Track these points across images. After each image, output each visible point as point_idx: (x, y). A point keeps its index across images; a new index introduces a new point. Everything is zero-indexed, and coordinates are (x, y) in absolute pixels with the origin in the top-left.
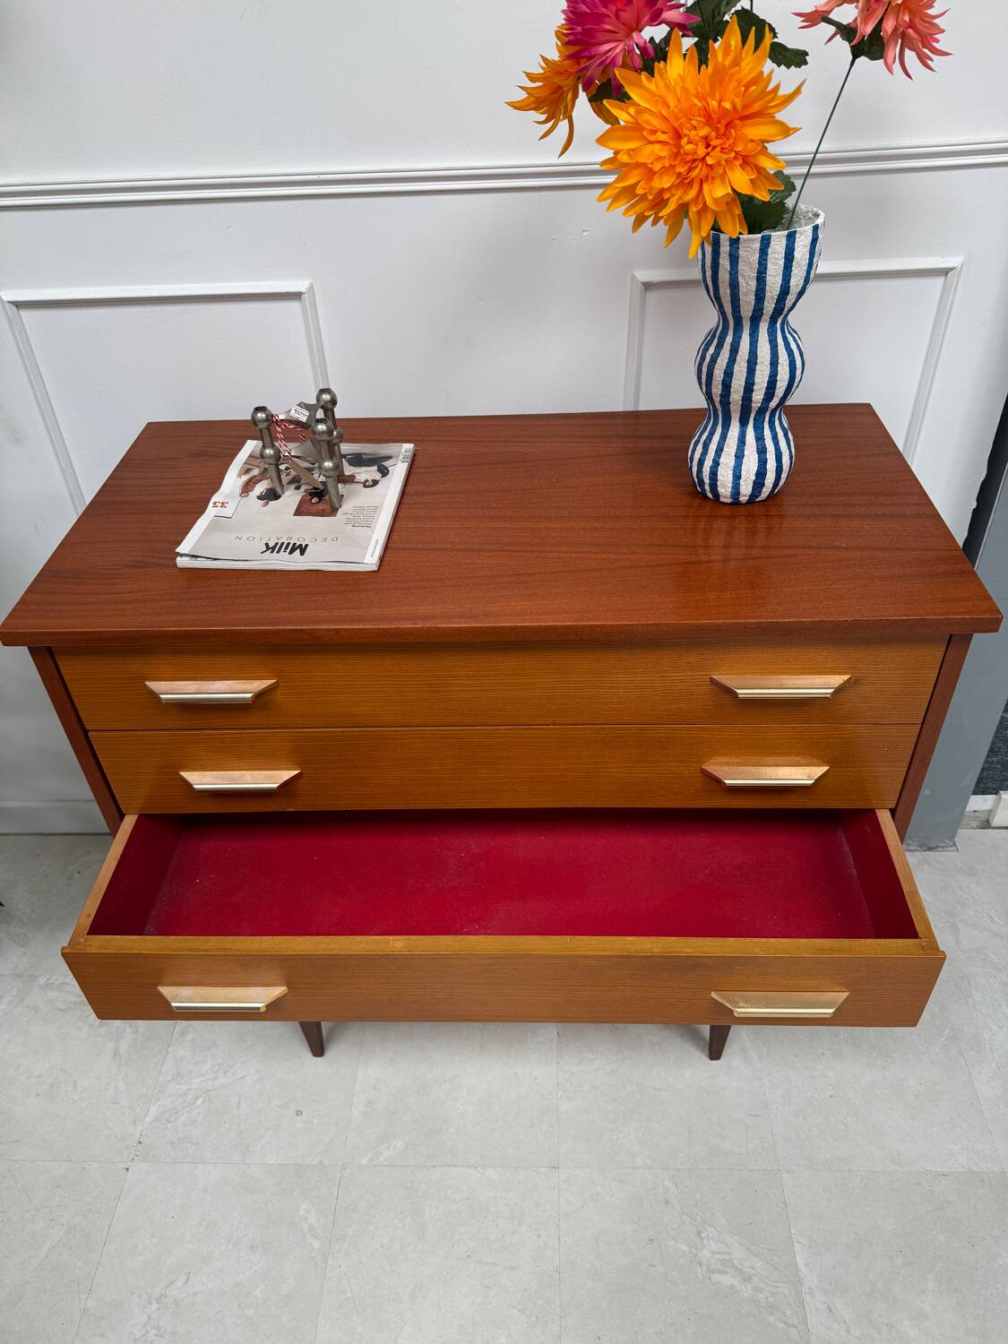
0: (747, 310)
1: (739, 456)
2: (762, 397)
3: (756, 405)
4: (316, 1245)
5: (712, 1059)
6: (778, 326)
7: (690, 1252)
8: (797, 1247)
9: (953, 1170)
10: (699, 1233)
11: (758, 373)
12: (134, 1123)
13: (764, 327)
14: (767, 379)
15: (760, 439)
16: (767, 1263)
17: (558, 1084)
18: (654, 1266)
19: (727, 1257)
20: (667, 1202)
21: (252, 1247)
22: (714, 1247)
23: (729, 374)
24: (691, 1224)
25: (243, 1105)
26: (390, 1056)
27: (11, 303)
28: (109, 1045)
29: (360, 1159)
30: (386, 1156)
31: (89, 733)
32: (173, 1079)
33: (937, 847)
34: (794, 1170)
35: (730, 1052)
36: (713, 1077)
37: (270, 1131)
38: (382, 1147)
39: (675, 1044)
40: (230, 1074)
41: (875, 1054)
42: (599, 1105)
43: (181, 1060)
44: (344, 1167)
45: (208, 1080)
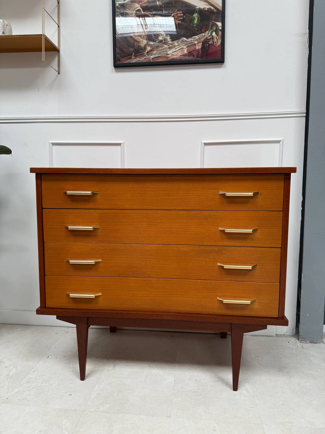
4: (67, 433)
5: (234, 391)
12: (7, 393)
17: (173, 394)
25: (50, 391)
26: (110, 382)
27: (51, 143)
28: (6, 373)
29: (91, 409)
30: (101, 409)
31: (43, 209)
32: (26, 382)
33: (317, 343)
34: (268, 424)
35: (241, 389)
36: (234, 396)
37: (58, 399)
38: (100, 406)
39: (220, 386)
40: (48, 383)
41: (299, 393)
42: (188, 400)
43: (31, 378)
44: (84, 411)
45: (39, 384)
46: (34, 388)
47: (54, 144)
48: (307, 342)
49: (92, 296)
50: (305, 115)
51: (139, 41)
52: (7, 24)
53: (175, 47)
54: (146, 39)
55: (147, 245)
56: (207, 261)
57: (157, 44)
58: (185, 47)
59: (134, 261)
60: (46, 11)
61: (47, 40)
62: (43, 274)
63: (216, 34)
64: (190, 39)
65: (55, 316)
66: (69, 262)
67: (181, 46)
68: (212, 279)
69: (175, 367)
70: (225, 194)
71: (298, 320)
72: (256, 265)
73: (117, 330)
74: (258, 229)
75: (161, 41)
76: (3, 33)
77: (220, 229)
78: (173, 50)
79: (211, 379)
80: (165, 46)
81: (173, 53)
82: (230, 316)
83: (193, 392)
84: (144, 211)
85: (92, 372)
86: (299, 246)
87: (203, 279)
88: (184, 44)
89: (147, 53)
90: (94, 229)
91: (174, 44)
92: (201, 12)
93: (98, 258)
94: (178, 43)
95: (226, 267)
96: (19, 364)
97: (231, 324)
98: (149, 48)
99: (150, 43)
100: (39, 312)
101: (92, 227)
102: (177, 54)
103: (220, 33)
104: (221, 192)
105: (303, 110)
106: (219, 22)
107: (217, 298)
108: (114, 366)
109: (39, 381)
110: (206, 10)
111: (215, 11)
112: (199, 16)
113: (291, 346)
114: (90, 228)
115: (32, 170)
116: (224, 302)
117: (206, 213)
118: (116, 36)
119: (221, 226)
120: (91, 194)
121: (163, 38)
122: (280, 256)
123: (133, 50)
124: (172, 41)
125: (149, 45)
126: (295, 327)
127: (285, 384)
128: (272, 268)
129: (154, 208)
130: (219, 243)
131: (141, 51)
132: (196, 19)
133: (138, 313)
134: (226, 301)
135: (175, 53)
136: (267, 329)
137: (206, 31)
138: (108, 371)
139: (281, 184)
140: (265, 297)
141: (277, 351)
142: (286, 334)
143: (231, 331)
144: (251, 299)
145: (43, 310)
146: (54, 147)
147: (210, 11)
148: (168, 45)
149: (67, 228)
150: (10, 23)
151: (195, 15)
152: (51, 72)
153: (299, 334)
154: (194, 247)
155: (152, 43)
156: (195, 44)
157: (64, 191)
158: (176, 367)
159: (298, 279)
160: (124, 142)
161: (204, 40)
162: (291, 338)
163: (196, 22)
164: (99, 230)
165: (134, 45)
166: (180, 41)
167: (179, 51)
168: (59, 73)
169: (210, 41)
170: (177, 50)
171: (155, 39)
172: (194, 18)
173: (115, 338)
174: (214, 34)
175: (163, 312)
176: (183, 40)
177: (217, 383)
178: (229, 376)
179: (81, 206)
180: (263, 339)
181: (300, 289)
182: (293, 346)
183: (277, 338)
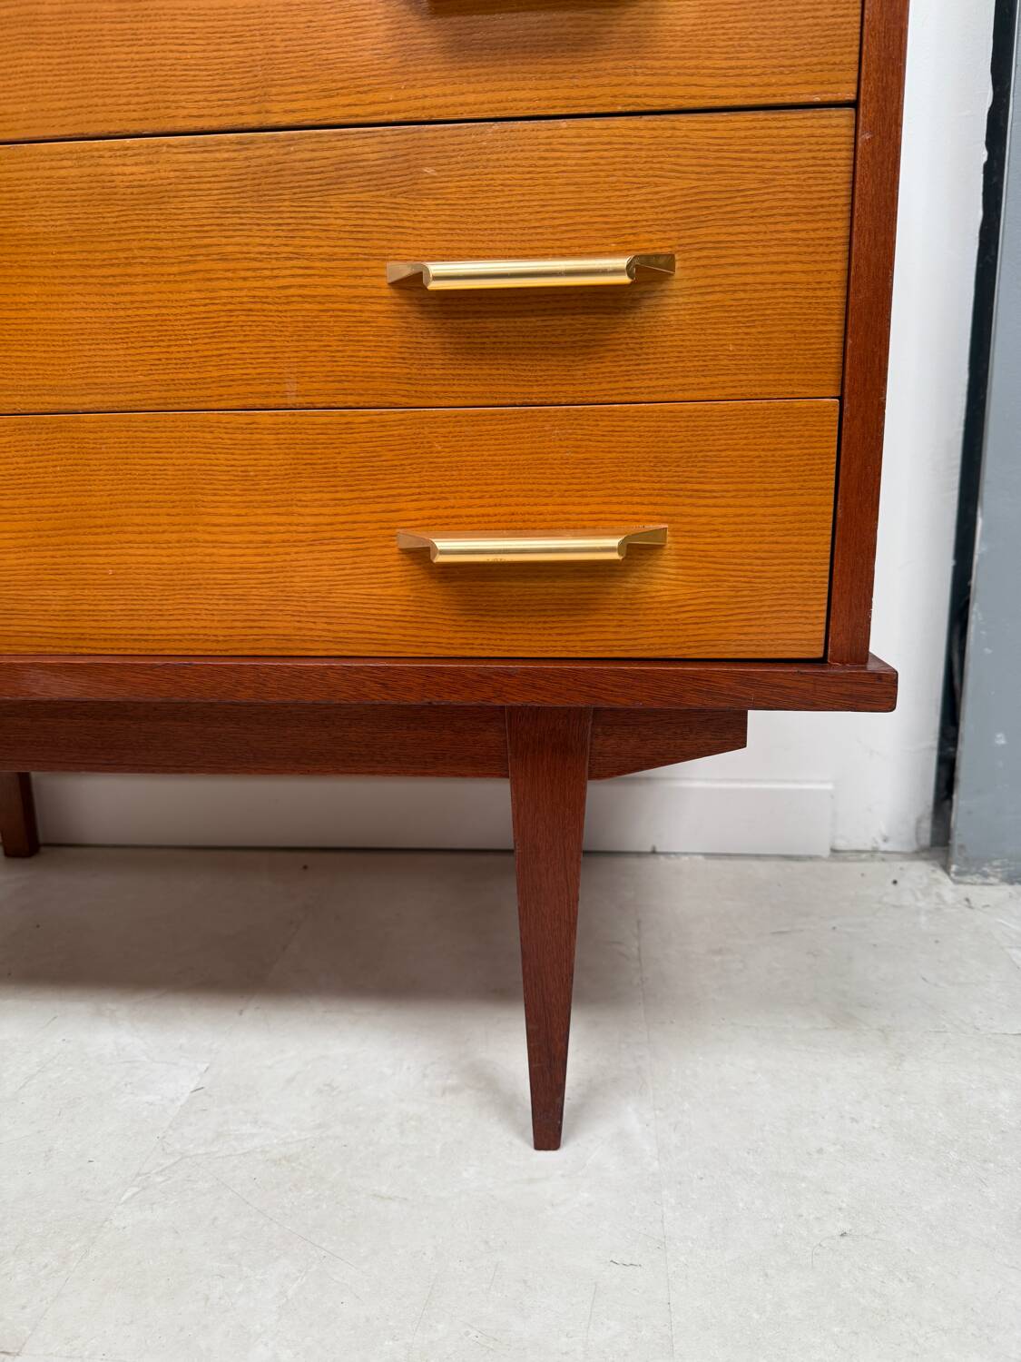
5: (536, 1148)
48: (992, 880)
56: (310, 257)
68: (351, 400)
87: (291, 401)
113: (907, 900)
116: (441, 558)
122: (848, 177)
126: (930, 811)
128: (785, 278)
134: (451, 549)
136: (743, 745)
140: (730, 511)
141: (834, 923)
142: (884, 847)
153: (948, 841)
158: (248, 1014)
162: (905, 864)
182: (917, 899)
183: (836, 866)
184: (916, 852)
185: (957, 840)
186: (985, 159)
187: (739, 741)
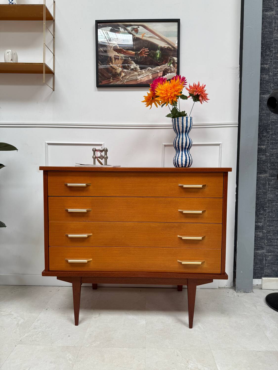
0: (181, 131)
1: (182, 156)
2: (185, 145)
3: (184, 147)
4: (71, 362)
5: (190, 328)
6: (187, 134)
7: (185, 366)
8: (217, 365)
9: (262, 350)
10: (188, 362)
11: (184, 141)
12: (20, 337)
13: (184, 134)
14: (185, 142)
15: (185, 154)
16: (209, 368)
17: (146, 332)
18: (174, 368)
19: (196, 367)
20: (178, 355)
21: (51, 362)
22: (192, 365)
23: (179, 141)
24: (185, 360)
25: (53, 334)
26: (97, 326)
27: (47, 143)
28: (16, 322)
29: (86, 345)
30: (94, 345)
31: (49, 197)
32: (33, 329)
33: (249, 292)
34: (215, 350)
35: (195, 327)
36: (190, 332)
37: (60, 339)
38: (93, 343)
39: (179, 325)
40: (50, 328)
41: (236, 328)
42: (157, 336)
43: (36, 325)
44: (81, 347)
45: (44, 329)
46: (40, 332)
47: (49, 144)
48: (242, 292)
49: (85, 261)
50: (238, 125)
51: (116, 68)
52: (14, 53)
53: (143, 74)
54: (121, 67)
55: (126, 223)
56: (170, 234)
57: (129, 71)
58: (150, 74)
59: (116, 235)
60: (46, 46)
61: (47, 67)
62: (48, 246)
63: (173, 65)
64: (154, 69)
65: (56, 277)
66: (67, 236)
67: (148, 73)
68: (173, 247)
69: (145, 313)
70: (182, 186)
71: (234, 276)
72: (205, 236)
73: (98, 288)
74: (205, 210)
75: (132, 69)
76: (12, 60)
77: (179, 210)
78: (142, 76)
79: (173, 320)
80: (135, 73)
81: (141, 79)
82: (187, 273)
83: (161, 330)
84: (124, 198)
85: (83, 320)
86: (235, 221)
87: (167, 247)
88: (149, 72)
89: (122, 77)
90: (87, 211)
91: (142, 71)
92: (162, 49)
93: (89, 233)
94: (145, 71)
95: (184, 238)
96: (25, 315)
97: (188, 279)
98: (123, 74)
99: (124, 70)
100: (44, 274)
101: (86, 210)
102: (144, 79)
103: (176, 65)
104: (180, 185)
105: (236, 122)
106: (175, 57)
107: (177, 260)
108: (99, 314)
109: (43, 327)
110: (165, 48)
111: (173, 49)
112: (160, 52)
113: (230, 296)
114: (84, 210)
115: (41, 168)
116: (182, 264)
117: (169, 199)
118: (99, 64)
119: (180, 209)
120: (86, 186)
121: (134, 67)
123: (111, 75)
124: (141, 69)
125: (124, 72)
126: (233, 281)
127: (226, 322)
128: (216, 238)
129: (132, 195)
130: (179, 220)
131: (118, 76)
132: (159, 54)
133: (120, 273)
134: (184, 263)
135: (143, 78)
136: (213, 282)
137: (166, 63)
138: (95, 318)
139: (222, 179)
141: (220, 299)
142: (226, 287)
143: (188, 284)
144: (201, 261)
145: (47, 272)
146: (49, 146)
147: (168, 49)
148: (138, 73)
149: (67, 211)
150: (17, 52)
151: (158, 52)
152: (48, 89)
153: (235, 286)
154: (160, 224)
155: (125, 70)
156: (158, 73)
157: (66, 183)
159: (234, 245)
160: (104, 143)
161: (165, 70)
162: (229, 290)
163: (158, 56)
164: (91, 212)
165: (112, 71)
166: (146, 70)
167: (146, 77)
168: (54, 90)
169: (169, 71)
170: (144, 76)
171: (128, 67)
172: (157, 53)
173: (98, 294)
174: (172, 65)
175: (138, 272)
176: (149, 69)
177: (177, 323)
178: (186, 318)
179: (78, 194)
180: (210, 291)
181: (235, 252)
182: (231, 295)
183: (219, 290)
184: (231, 287)
185: (236, 286)
186: (236, 194)
187: (212, 282)
